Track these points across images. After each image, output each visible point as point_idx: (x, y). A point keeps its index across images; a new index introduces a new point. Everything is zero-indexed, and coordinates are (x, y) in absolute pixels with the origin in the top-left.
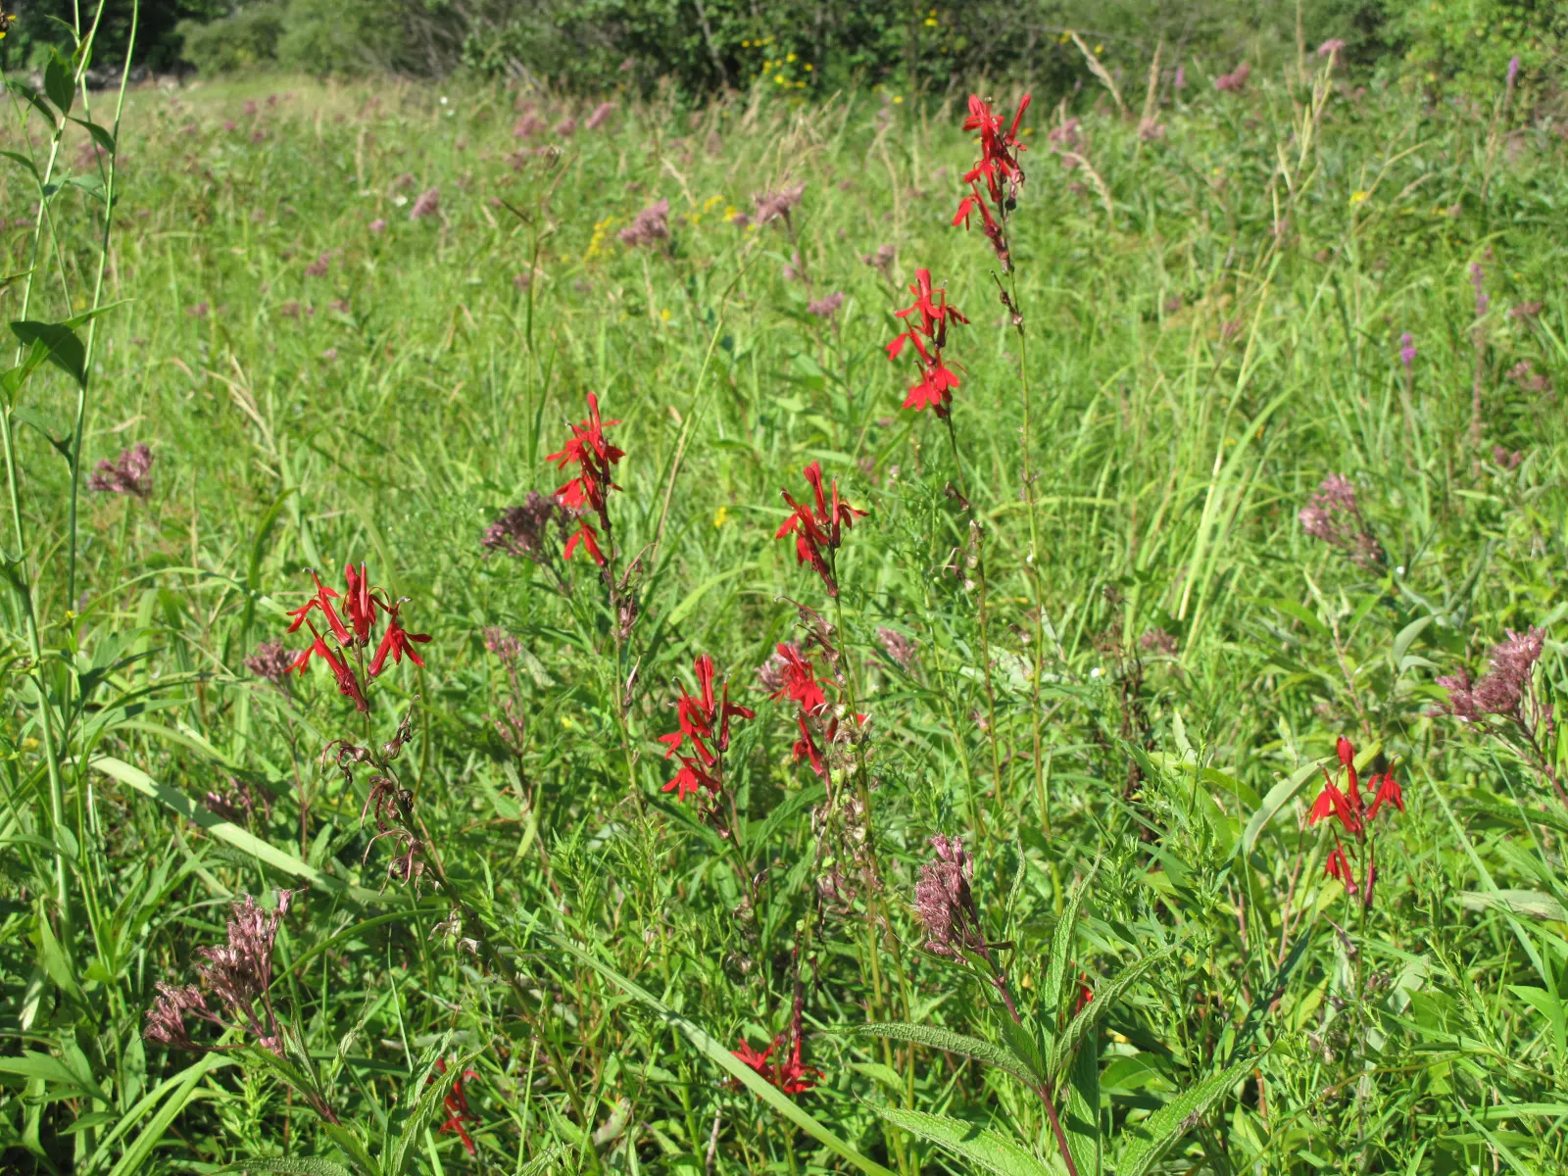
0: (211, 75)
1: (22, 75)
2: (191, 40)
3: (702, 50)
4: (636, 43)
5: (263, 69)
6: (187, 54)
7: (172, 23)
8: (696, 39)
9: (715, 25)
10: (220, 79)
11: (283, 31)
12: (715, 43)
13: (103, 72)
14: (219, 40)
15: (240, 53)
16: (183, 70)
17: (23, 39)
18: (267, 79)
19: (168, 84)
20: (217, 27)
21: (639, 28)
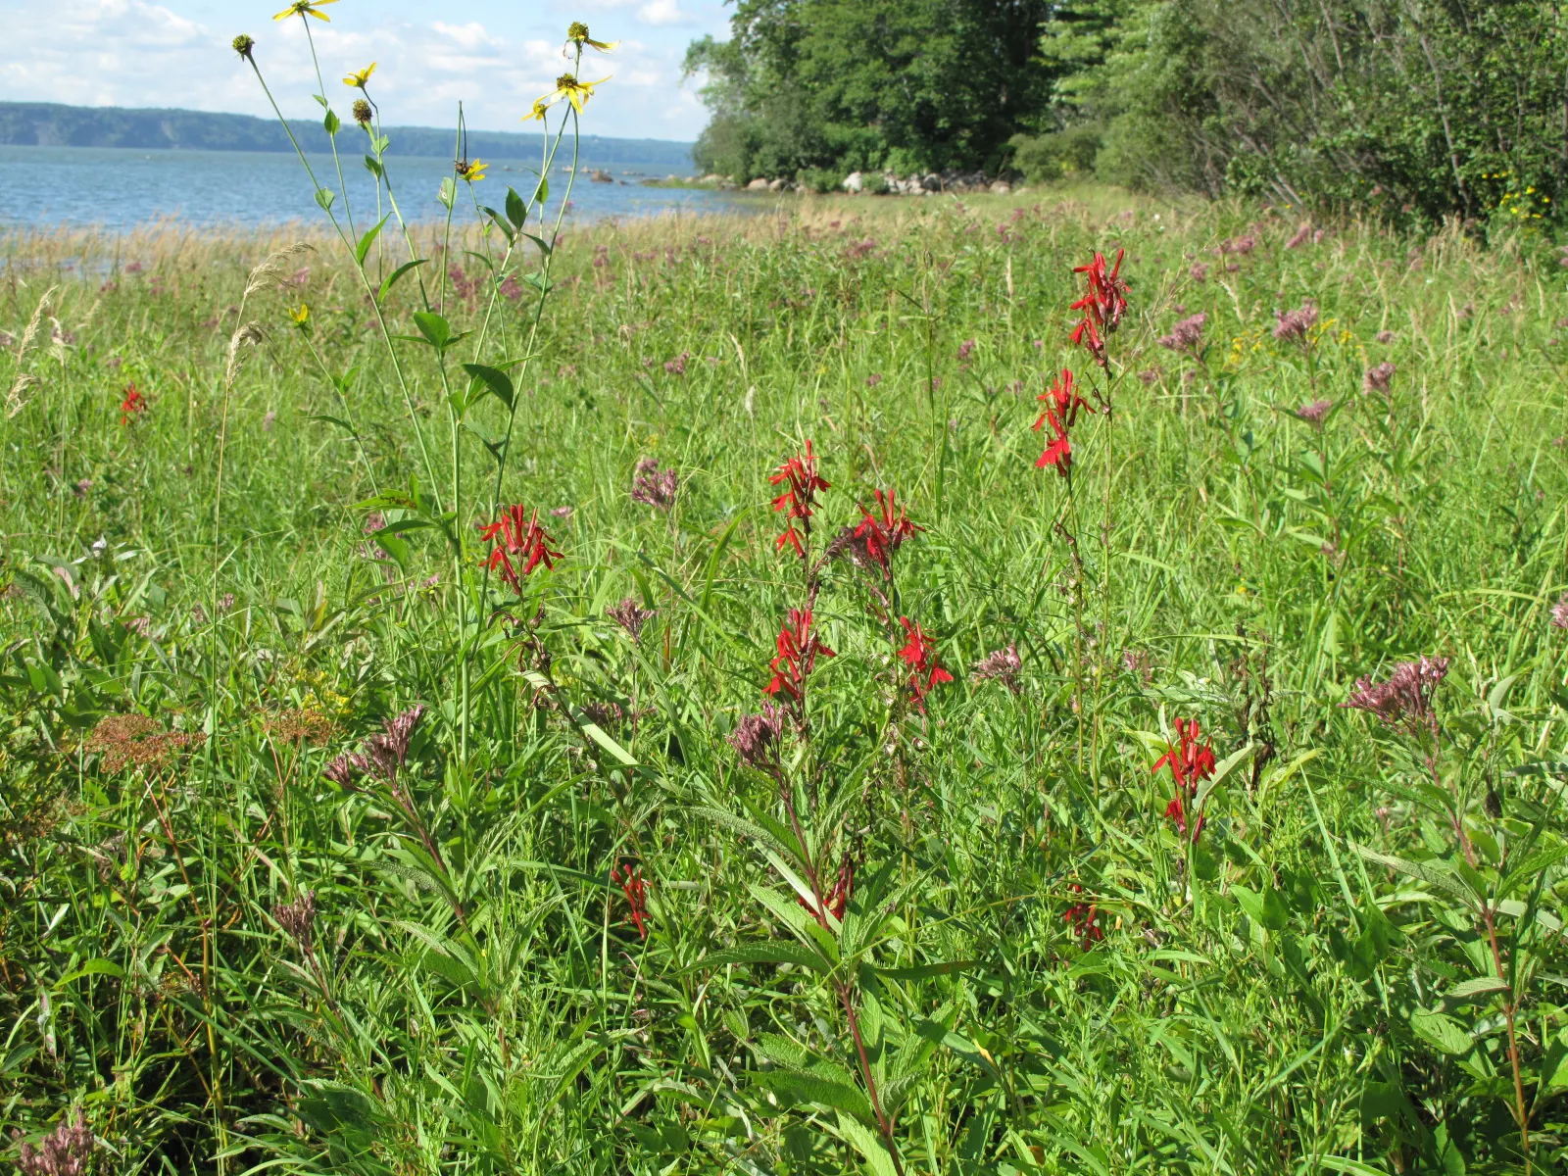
0: (1037, 182)
1: (878, 175)
2: (1021, 152)
3: (1449, 178)
4: (1386, 173)
5: (1083, 178)
6: (1017, 163)
7: (1009, 136)
8: (1443, 170)
9: (1462, 159)
10: (1043, 187)
11: (1102, 147)
12: (1460, 174)
13: (944, 176)
14: (1047, 153)
15: (1064, 165)
16: (1013, 177)
17: (882, 144)
18: (1084, 189)
19: (999, 188)
20: (1045, 140)
21: (1388, 157)
